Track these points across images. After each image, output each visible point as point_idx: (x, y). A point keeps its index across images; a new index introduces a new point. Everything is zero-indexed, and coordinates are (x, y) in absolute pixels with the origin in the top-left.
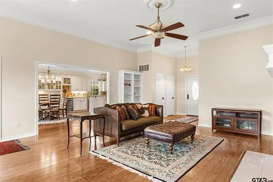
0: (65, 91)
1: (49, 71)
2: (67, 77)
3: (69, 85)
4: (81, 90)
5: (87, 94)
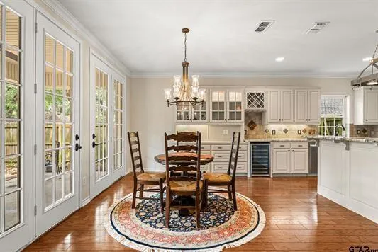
0: (251, 125)
1: (185, 65)
2: (255, 91)
3: (261, 109)
4: (292, 121)
5: (308, 132)
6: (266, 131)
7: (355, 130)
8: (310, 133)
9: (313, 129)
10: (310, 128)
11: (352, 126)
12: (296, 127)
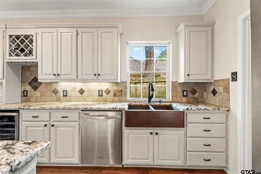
2: (22, 32)
4: (74, 76)
5: (112, 94)
6: (56, 92)
7: (180, 90)
8: (115, 95)
9: (120, 88)
10: (115, 88)
11: (175, 85)
12: (95, 86)
